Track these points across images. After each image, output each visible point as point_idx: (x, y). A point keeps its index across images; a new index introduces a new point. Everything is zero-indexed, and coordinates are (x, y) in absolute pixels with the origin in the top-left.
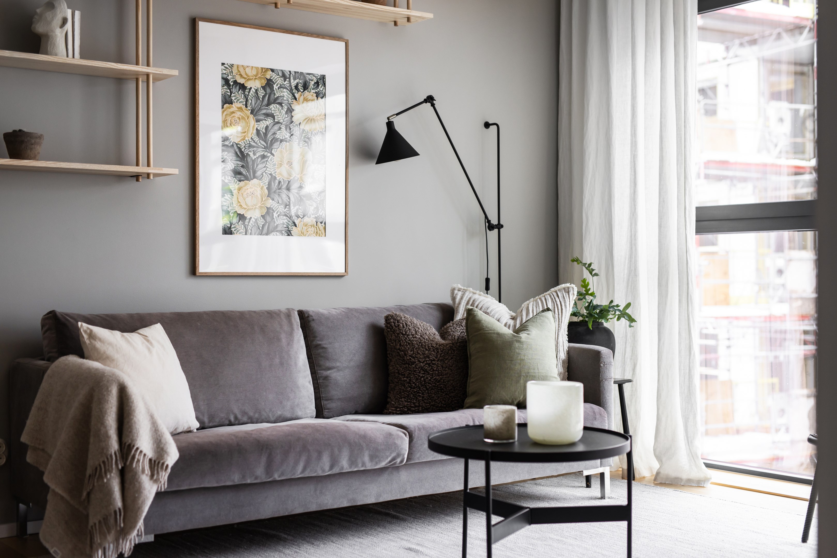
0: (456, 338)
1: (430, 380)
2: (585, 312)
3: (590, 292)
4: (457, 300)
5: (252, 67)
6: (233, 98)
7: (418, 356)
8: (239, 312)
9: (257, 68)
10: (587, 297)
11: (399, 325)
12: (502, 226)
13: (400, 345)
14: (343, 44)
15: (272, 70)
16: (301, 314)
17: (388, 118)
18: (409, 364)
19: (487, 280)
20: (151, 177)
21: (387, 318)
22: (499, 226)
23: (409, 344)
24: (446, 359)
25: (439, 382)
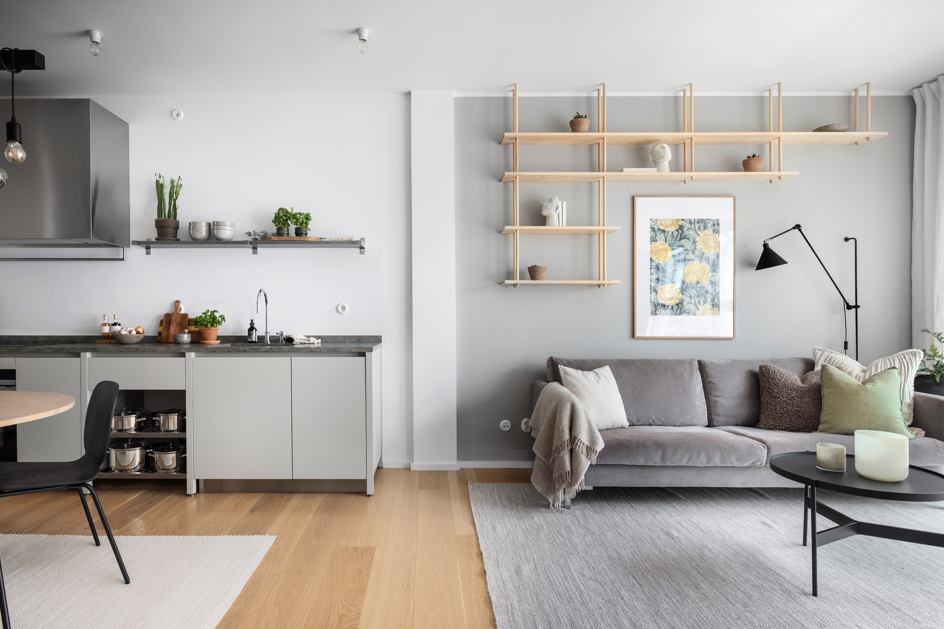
0: (813, 383)
1: (791, 410)
2: (932, 368)
3: (937, 355)
4: (818, 357)
5: (670, 219)
6: (657, 238)
7: (782, 393)
8: (658, 360)
9: (673, 220)
10: (936, 358)
11: (769, 372)
12: (859, 307)
13: (769, 385)
14: (732, 199)
15: (683, 220)
16: (700, 363)
17: (764, 242)
18: (775, 398)
19: (846, 343)
20: (606, 286)
21: (761, 368)
22: (857, 307)
23: (776, 385)
24: (804, 397)
25: (798, 411)
